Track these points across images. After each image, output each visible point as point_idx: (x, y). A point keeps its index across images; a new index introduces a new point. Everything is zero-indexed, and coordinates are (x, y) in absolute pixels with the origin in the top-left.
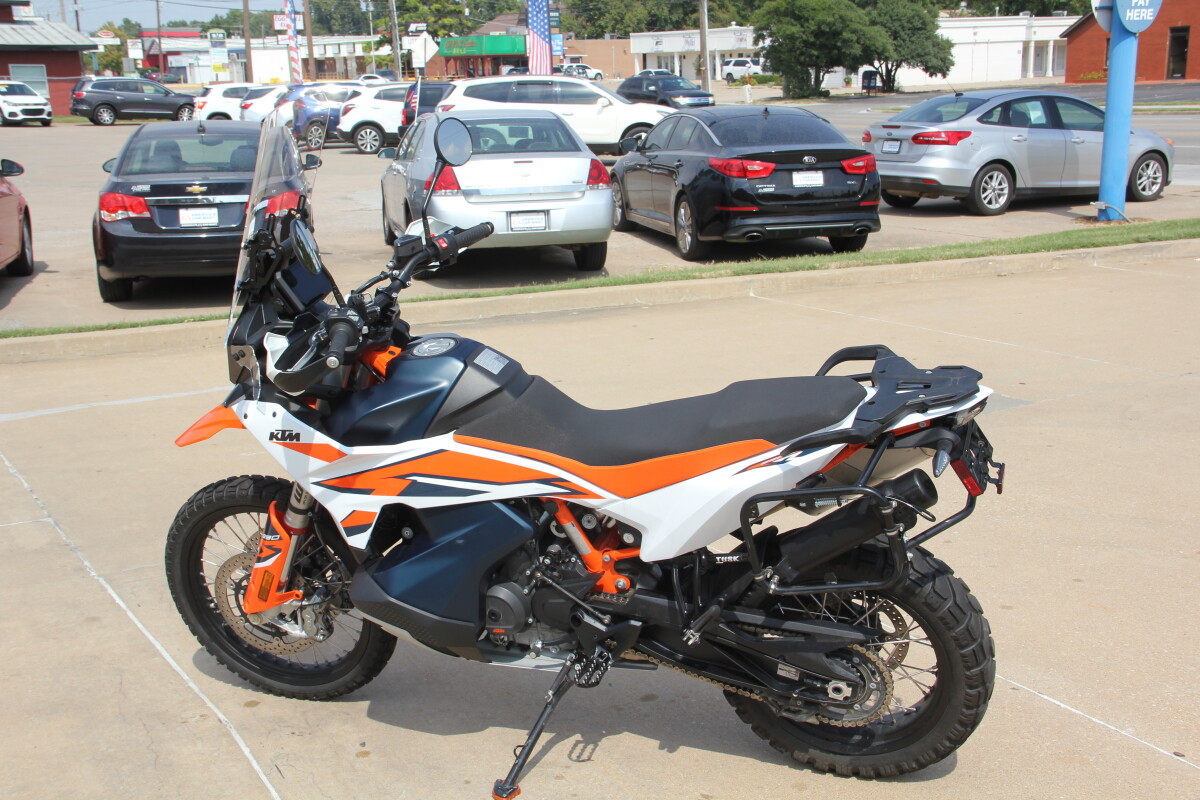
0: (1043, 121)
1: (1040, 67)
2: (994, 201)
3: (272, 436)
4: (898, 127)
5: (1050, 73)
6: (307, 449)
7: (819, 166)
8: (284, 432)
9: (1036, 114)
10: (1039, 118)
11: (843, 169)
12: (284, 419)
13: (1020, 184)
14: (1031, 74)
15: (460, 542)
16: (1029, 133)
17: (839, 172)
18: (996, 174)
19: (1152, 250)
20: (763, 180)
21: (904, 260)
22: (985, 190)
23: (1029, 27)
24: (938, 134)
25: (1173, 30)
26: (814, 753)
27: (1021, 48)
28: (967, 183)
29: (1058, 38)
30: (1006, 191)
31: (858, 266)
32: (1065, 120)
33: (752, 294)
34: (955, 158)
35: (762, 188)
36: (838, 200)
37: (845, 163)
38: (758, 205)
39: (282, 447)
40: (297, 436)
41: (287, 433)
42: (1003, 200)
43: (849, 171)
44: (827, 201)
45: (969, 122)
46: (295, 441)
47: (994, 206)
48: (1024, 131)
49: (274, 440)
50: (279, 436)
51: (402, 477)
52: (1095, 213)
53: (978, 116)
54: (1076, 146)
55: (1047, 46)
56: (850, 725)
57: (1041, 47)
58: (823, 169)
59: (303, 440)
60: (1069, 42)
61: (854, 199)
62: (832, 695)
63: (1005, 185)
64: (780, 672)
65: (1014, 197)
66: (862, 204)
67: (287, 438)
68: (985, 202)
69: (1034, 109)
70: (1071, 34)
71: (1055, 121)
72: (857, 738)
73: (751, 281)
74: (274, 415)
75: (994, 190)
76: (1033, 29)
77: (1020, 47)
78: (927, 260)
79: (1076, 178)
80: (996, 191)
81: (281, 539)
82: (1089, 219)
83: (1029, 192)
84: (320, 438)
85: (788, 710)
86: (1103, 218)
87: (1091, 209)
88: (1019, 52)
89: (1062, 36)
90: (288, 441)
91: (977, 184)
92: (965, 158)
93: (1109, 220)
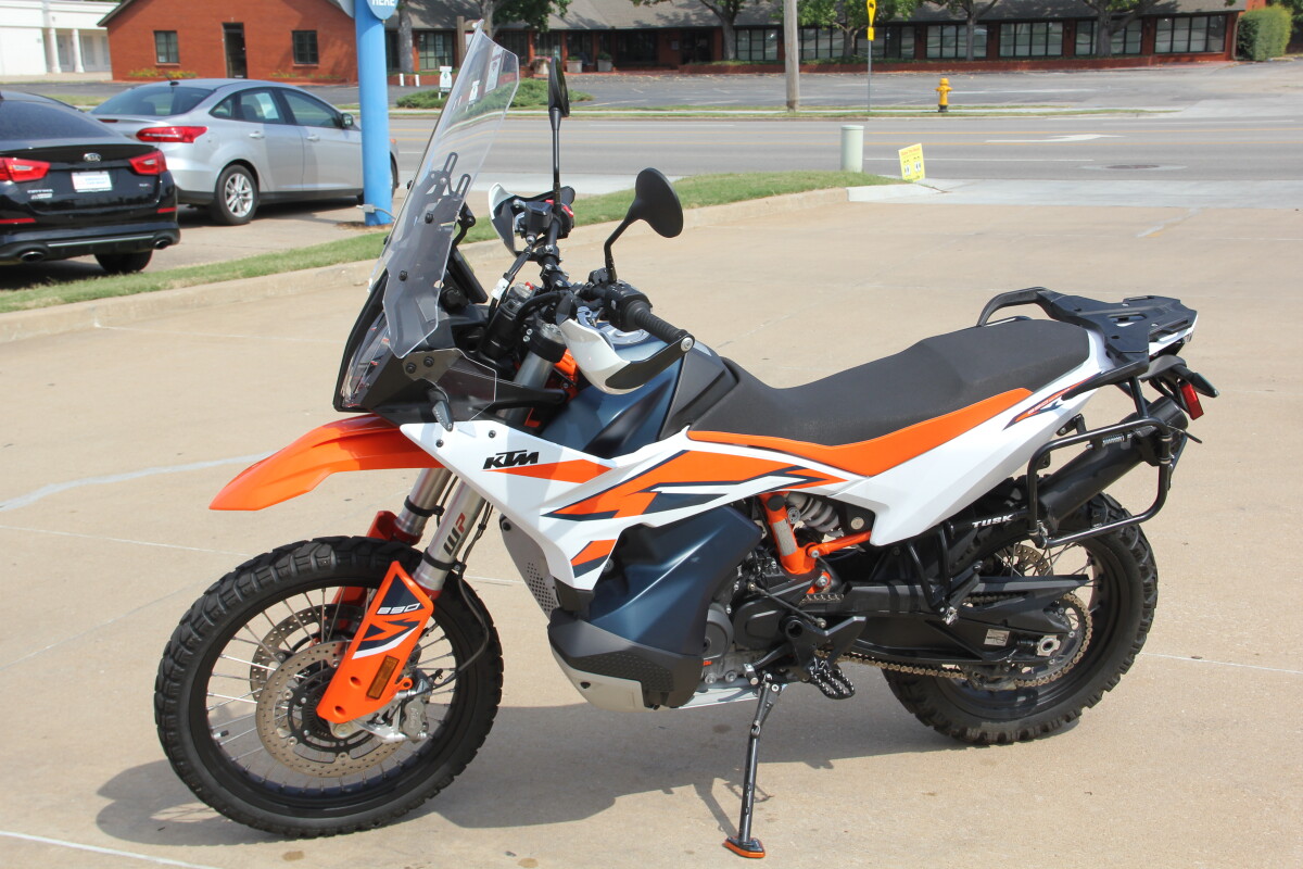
0: (276, 116)
1: (67, 61)
2: (239, 208)
3: (489, 463)
4: (115, 121)
5: (80, 68)
6: (549, 471)
7: (106, 164)
8: (510, 455)
9: (267, 108)
10: (270, 112)
11: (131, 169)
12: (511, 439)
13: (263, 188)
14: (57, 68)
15: (695, 560)
16: (265, 128)
17: (128, 173)
18: (238, 177)
19: (485, 250)
20: (35, 183)
21: (250, 274)
22: (229, 195)
23: (46, 11)
24: (167, 130)
25: (227, 26)
26: (986, 725)
27: (41, 37)
28: (211, 188)
29: (96, 28)
30: (250, 196)
31: (204, 283)
32: (297, 113)
33: (97, 325)
34: (194, 158)
35: (36, 194)
36: (132, 207)
37: (134, 162)
38: (35, 215)
39: (504, 475)
40: (534, 457)
41: (516, 455)
42: (248, 207)
43: (140, 171)
44: (119, 208)
45: (198, 116)
46: (528, 464)
47: (241, 214)
48: (260, 126)
49: (493, 467)
50: (502, 461)
51: (647, 490)
52: (362, 218)
53: (209, 109)
54: (313, 144)
55: (71, 36)
56: (1044, 682)
57: (64, 37)
58: (110, 169)
59: (541, 461)
60: (110, 32)
61: (150, 205)
62: (1041, 652)
63: (249, 189)
64: (988, 642)
65: (258, 203)
66: (160, 211)
67: (515, 462)
68: (231, 209)
69: (265, 102)
70: (110, 22)
71: (287, 117)
72: (1021, 699)
73: (94, 309)
74: (492, 435)
75: (238, 195)
76: (51, 14)
77: (39, 34)
78: (276, 272)
79: (315, 181)
80: (240, 197)
81: (421, 607)
82: (354, 224)
83: (273, 197)
84: (569, 454)
85: (988, 682)
86: (373, 222)
87: (357, 213)
88: (39, 41)
89: (100, 24)
90: (517, 465)
91: (220, 190)
92: (202, 157)
93: (379, 225)
